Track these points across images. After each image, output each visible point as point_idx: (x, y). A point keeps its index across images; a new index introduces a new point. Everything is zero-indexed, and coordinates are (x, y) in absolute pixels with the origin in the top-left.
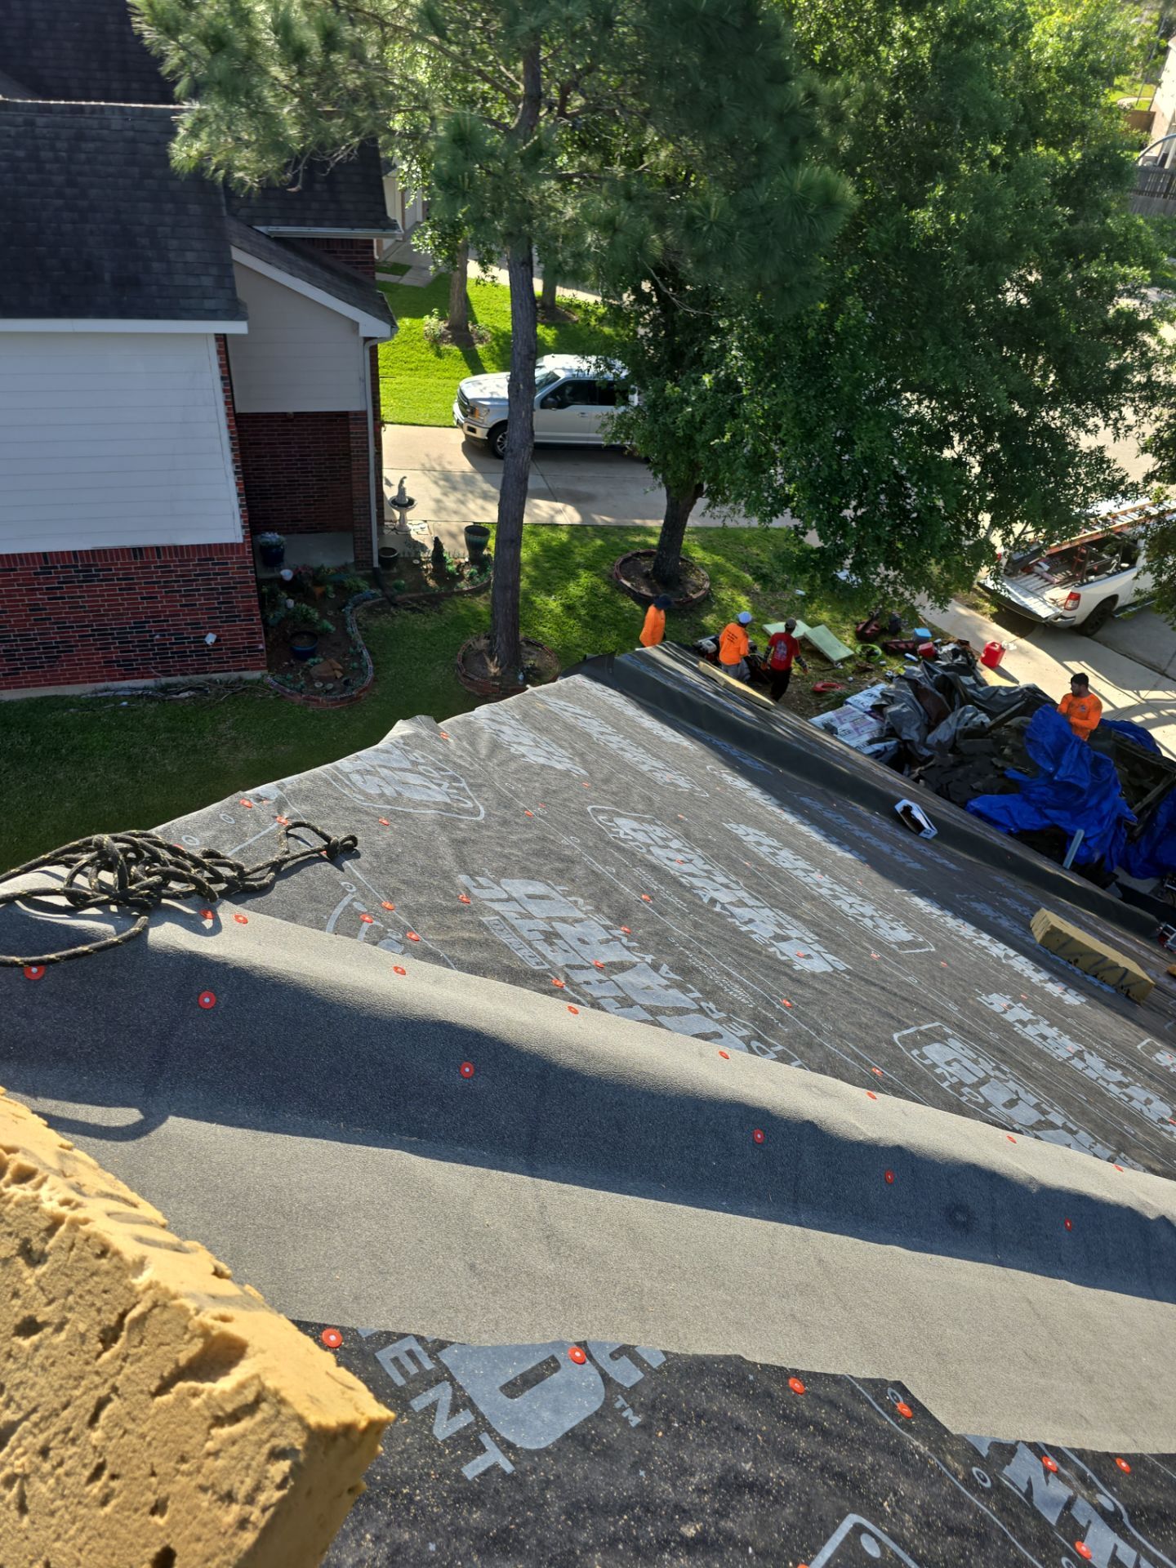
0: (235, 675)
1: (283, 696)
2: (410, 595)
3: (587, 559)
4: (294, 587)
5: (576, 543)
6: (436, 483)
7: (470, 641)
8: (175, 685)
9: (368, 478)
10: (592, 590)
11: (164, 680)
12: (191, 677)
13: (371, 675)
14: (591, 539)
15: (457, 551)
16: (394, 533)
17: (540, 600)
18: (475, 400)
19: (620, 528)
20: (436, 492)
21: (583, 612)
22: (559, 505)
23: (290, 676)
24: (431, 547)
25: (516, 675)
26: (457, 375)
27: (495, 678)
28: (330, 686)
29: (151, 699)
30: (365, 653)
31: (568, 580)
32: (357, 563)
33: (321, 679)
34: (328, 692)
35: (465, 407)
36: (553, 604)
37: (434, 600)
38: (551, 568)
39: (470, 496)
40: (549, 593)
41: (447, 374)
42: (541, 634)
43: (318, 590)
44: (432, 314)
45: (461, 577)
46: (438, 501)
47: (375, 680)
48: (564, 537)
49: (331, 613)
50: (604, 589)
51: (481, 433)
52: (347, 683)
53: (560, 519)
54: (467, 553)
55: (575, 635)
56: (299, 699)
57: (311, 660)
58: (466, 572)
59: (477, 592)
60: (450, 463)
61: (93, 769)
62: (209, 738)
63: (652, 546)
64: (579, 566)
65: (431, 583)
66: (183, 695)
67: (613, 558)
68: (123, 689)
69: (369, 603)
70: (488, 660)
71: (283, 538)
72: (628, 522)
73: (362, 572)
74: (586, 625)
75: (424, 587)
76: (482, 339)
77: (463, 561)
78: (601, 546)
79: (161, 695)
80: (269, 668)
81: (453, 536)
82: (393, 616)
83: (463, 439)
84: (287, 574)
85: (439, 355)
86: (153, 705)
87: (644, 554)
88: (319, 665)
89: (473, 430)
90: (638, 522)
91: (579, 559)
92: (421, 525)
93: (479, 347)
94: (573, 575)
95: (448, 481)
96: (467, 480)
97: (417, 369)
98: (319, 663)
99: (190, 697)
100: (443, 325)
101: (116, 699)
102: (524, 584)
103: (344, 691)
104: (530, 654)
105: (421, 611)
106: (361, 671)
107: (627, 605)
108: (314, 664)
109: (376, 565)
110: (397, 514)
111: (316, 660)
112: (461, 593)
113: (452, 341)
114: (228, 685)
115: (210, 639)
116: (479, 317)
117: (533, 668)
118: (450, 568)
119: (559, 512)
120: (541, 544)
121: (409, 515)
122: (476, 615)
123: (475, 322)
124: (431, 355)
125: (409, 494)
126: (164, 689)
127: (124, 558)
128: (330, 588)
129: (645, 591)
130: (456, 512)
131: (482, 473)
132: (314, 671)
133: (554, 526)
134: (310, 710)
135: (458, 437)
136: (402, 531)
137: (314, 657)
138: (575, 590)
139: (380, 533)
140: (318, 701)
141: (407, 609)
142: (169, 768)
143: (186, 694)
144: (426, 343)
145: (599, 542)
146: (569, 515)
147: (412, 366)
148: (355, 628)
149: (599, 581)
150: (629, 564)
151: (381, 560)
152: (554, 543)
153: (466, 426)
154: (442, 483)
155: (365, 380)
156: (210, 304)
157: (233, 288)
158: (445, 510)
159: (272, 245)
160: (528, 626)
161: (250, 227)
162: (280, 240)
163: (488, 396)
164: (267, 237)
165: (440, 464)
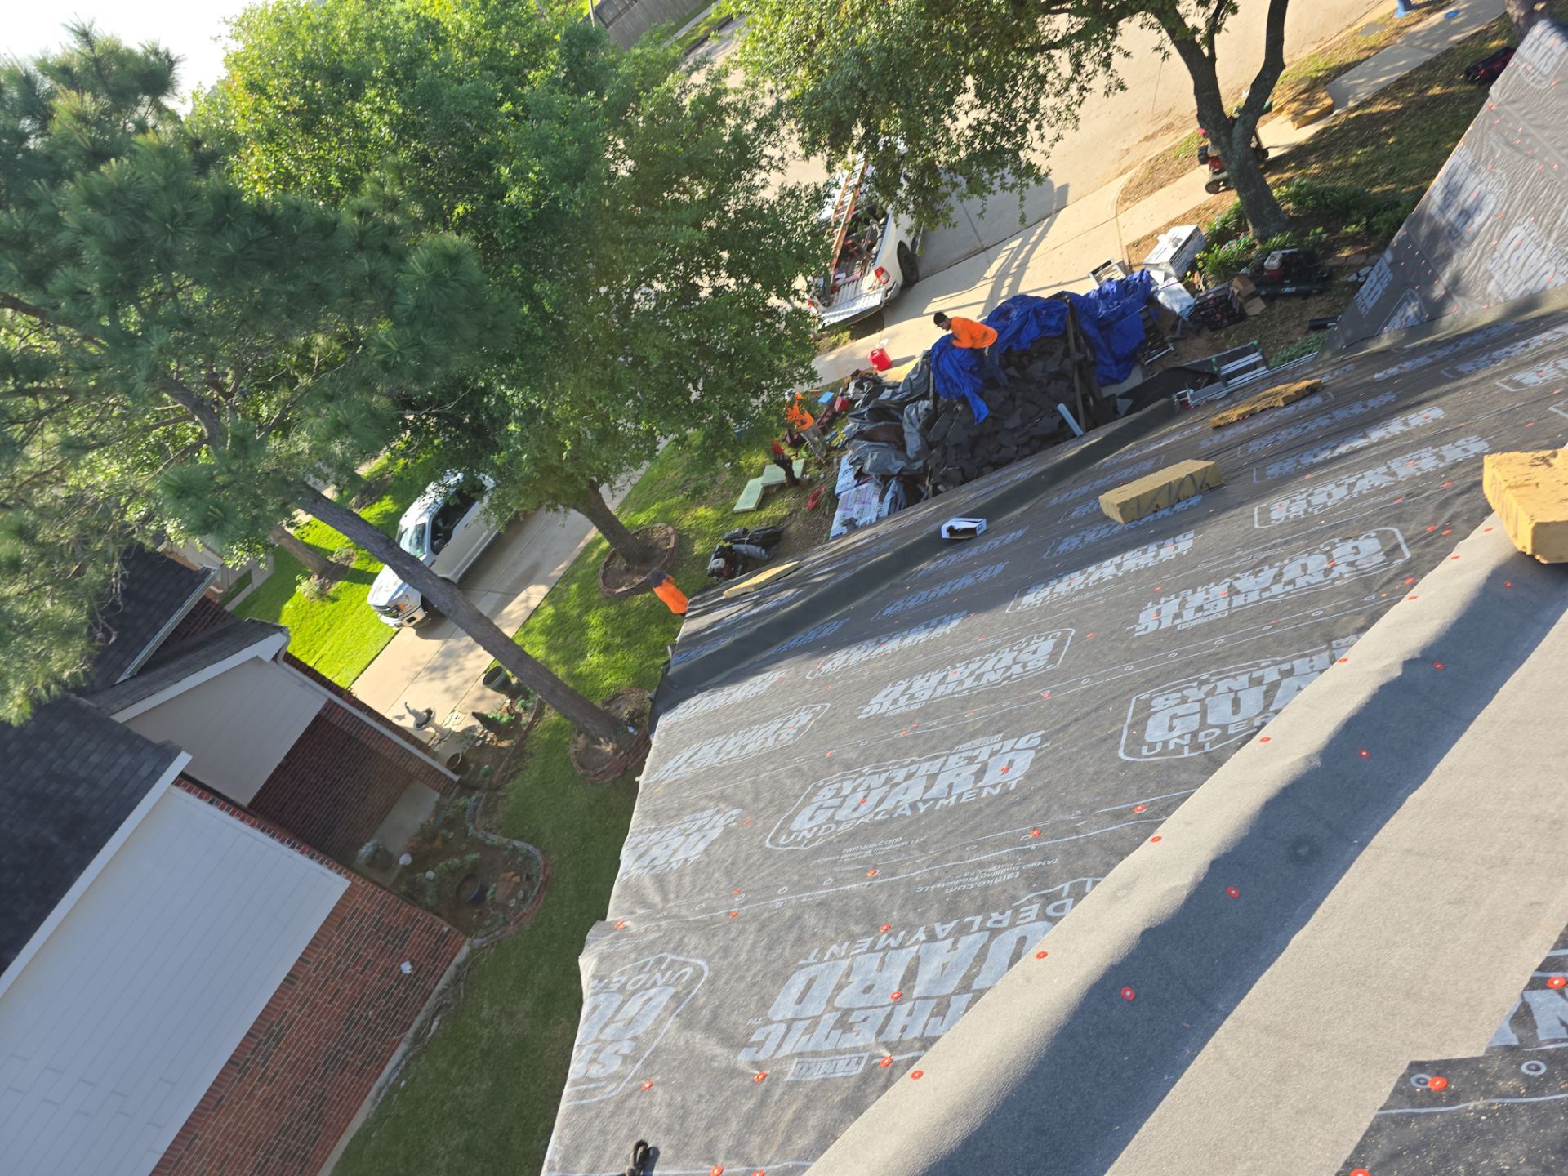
0: (451, 969)
1: (499, 941)
2: (500, 770)
3: (580, 605)
4: (422, 860)
5: (561, 605)
6: (432, 679)
7: (572, 750)
8: (421, 1027)
9: (382, 735)
10: (607, 620)
11: (410, 1034)
12: (424, 1009)
13: (537, 852)
14: (567, 590)
15: (496, 704)
16: (443, 744)
17: (582, 667)
18: (390, 601)
19: (576, 561)
20: (439, 685)
21: (618, 640)
22: (523, 595)
23: (487, 922)
24: (477, 723)
25: (627, 731)
26: (361, 597)
27: (616, 751)
28: (521, 894)
29: (416, 1057)
30: (517, 843)
31: (584, 633)
32: (443, 793)
33: (509, 897)
34: (525, 899)
35: (390, 612)
36: (594, 659)
37: (519, 752)
38: (566, 639)
39: (461, 660)
40: (583, 656)
41: (354, 605)
42: (610, 687)
43: (438, 843)
44: (299, 583)
45: (519, 716)
46: (447, 690)
47: (543, 852)
48: (550, 610)
49: (464, 847)
50: (613, 611)
51: (420, 615)
52: (528, 878)
53: (534, 603)
54: (504, 696)
55: (631, 660)
56: (511, 929)
57: (489, 893)
58: (518, 709)
59: (539, 714)
60: (423, 656)
61: (435, 1156)
62: (485, 1032)
63: (608, 549)
64: (580, 616)
65: (505, 744)
66: (433, 1028)
67: (595, 584)
68: (390, 1075)
69: (480, 809)
70: (597, 747)
71: (374, 841)
72: (577, 553)
73: (454, 795)
74: (629, 645)
75: (503, 753)
76: (349, 558)
77: (506, 705)
78: (578, 587)
79: (419, 1047)
80: (468, 934)
81: (481, 698)
82: (505, 797)
83: (414, 631)
84: (405, 859)
85: (334, 600)
86: (423, 1059)
87: (610, 560)
88: (496, 891)
89: (413, 619)
90: (582, 545)
91: (575, 612)
92: (454, 718)
93: (353, 565)
94: (583, 627)
95: (437, 670)
96: (448, 654)
97: (331, 626)
98: (495, 889)
99: (440, 1021)
100: (314, 580)
101: (394, 1088)
102: (560, 671)
103: (533, 886)
104: (619, 708)
105: (519, 770)
106: (529, 857)
107: (638, 602)
108: (493, 893)
109: (456, 778)
110: (431, 730)
111: (492, 890)
112: (531, 726)
113: (331, 582)
114: (455, 981)
115: (407, 968)
116: (330, 547)
117: (631, 714)
118: (504, 720)
119: (527, 599)
120: (542, 632)
121: (438, 721)
122: (556, 728)
123: (332, 553)
124: (330, 606)
125: (421, 709)
126: (417, 1039)
127: (286, 994)
128: (444, 832)
129: (638, 580)
130: (466, 682)
131: (450, 636)
132: (499, 898)
133: (536, 611)
134: (527, 927)
135: (409, 633)
136: (446, 736)
137: (487, 890)
138: (595, 634)
139: (435, 756)
140: (525, 914)
141: (508, 781)
142: (484, 1087)
143: (436, 1024)
144: (317, 603)
145: (574, 587)
146: (536, 594)
147: (326, 627)
148: (491, 836)
149: (604, 609)
150: (608, 575)
151: (455, 772)
152: (549, 622)
153: (404, 622)
154: (434, 675)
155: (305, 683)
156: (144, 771)
157: (148, 743)
158: (457, 689)
159: (143, 679)
160: (596, 693)
161: (113, 686)
162: (144, 670)
163: (396, 588)
164: (133, 678)
165: (418, 665)
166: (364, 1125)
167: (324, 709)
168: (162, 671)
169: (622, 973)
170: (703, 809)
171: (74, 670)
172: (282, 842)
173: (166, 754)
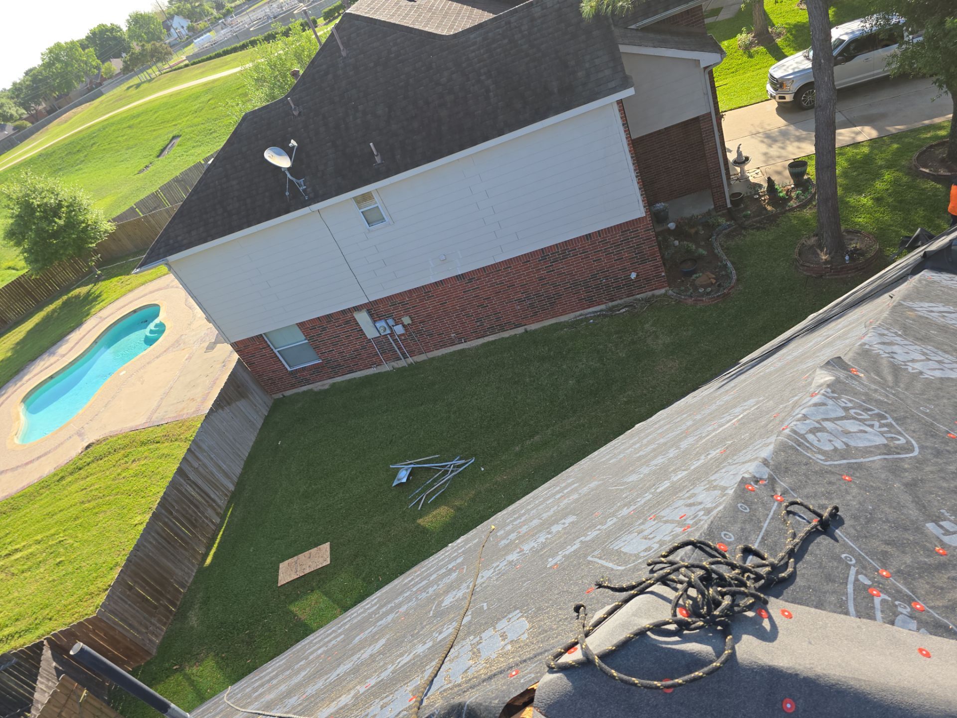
0: (650, 294)
1: (680, 301)
2: (754, 220)
3: (888, 160)
4: (679, 233)
5: (876, 151)
6: (762, 142)
7: (803, 241)
8: (617, 306)
9: (717, 153)
10: (896, 182)
11: (611, 304)
12: (625, 299)
13: (735, 277)
14: (889, 145)
15: (784, 182)
16: (738, 182)
17: (852, 200)
18: (781, 78)
19: (912, 131)
20: (763, 148)
21: (890, 200)
22: (858, 129)
23: (683, 288)
24: (765, 185)
25: (843, 257)
26: (765, 65)
27: (826, 262)
28: (709, 289)
29: (605, 316)
30: (729, 264)
31: (874, 180)
32: (716, 209)
33: (702, 286)
34: (708, 294)
35: (775, 84)
36: (865, 200)
37: (772, 219)
38: (858, 175)
39: (788, 142)
40: (860, 193)
41: (758, 67)
42: (858, 224)
43: (693, 231)
44: (741, 33)
45: (790, 198)
46: (765, 154)
47: (738, 280)
48: (866, 150)
49: (703, 243)
50: (905, 179)
51: (789, 98)
52: (719, 286)
53: (860, 138)
54: (792, 182)
55: (886, 218)
56: (690, 301)
57: (695, 275)
58: (793, 194)
59: (803, 206)
60: (769, 125)
61: (580, 361)
62: (640, 334)
63: (944, 137)
64: (881, 167)
65: (769, 208)
66: (622, 311)
67: (910, 154)
68: (590, 313)
69: (726, 231)
70: (819, 251)
71: (667, 205)
72: (918, 125)
73: (720, 213)
74: (894, 208)
75: (764, 212)
76: (779, 35)
77: (789, 187)
78: (898, 148)
79: (609, 313)
80: (669, 286)
81: (779, 173)
82: (745, 236)
83: (777, 106)
84: (672, 226)
85: (751, 56)
86: (607, 319)
87: (936, 145)
88: (701, 278)
89: (784, 98)
90: (927, 122)
91: (880, 163)
92: (755, 173)
93: (779, 41)
94: (877, 176)
95: (770, 138)
96: (784, 134)
97: (737, 71)
98: (700, 276)
99: (626, 311)
100: (750, 36)
101: (587, 319)
102: (840, 191)
103: (718, 291)
104: (852, 240)
105: (765, 228)
106: (728, 276)
107: (928, 186)
108: (697, 278)
109: (729, 206)
110: (738, 169)
111: (697, 275)
112: (792, 209)
113: (758, 44)
114: (647, 300)
115: (633, 276)
116: (775, 21)
117: (856, 249)
118: (781, 195)
119: (858, 133)
120: (848, 160)
121: (747, 167)
122: (805, 222)
123: (773, 25)
124: (745, 58)
125: (744, 154)
126: (611, 309)
127: (582, 241)
128: (700, 228)
129: (942, 172)
130: (779, 157)
131: (793, 124)
132: (697, 282)
133: (856, 145)
134: (698, 307)
135: (773, 105)
136: (744, 179)
137: (696, 273)
138: (879, 185)
139: (729, 184)
140: (703, 300)
141: (753, 229)
142: (621, 355)
143: (624, 310)
144: (741, 52)
145: (895, 146)
146: (867, 133)
147: (733, 70)
148: (720, 249)
149: (901, 174)
150: (926, 154)
151: (732, 202)
152: (859, 157)
153: (777, 97)
154: (765, 140)
155: (707, 94)
156: (612, 85)
157: (623, 70)
158: (771, 157)
159: (640, 34)
160: (846, 221)
161: (626, 28)
162: (645, 29)
163: (791, 72)
164: (637, 30)
165: (762, 128)
166: (565, 322)
167: (703, 116)
168: (651, 35)
169: (851, 401)
170: (946, 352)
171: (624, 4)
172: (635, 170)
173: (626, 83)
